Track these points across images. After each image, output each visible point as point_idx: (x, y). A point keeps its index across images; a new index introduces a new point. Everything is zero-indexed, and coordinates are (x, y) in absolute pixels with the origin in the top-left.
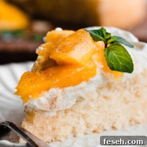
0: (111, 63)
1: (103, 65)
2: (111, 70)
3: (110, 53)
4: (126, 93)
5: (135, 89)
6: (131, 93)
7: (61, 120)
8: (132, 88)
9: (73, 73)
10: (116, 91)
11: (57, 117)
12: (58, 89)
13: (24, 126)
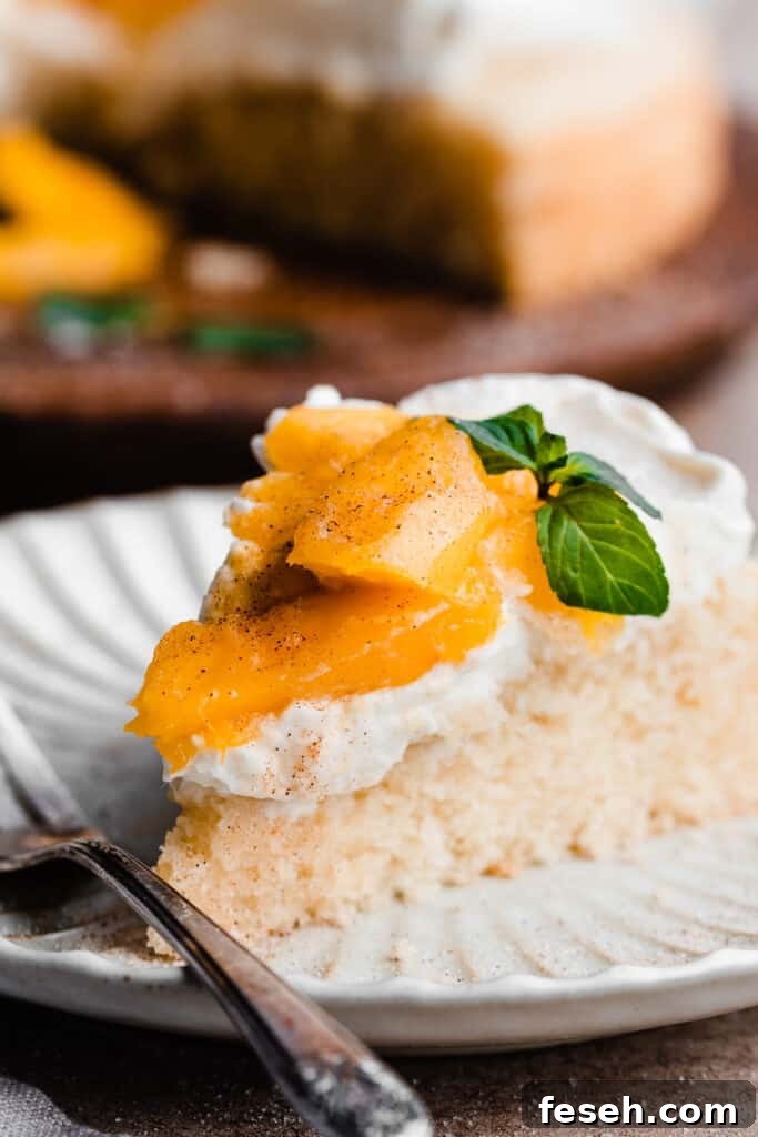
0: (564, 577)
1: (530, 582)
2: (563, 606)
3: (563, 532)
4: (636, 694)
5: (674, 671)
6: (659, 691)
7: (339, 832)
8: (662, 669)
9: (394, 632)
10: (588, 688)
11: (319, 819)
12: (324, 703)
13: (168, 866)
